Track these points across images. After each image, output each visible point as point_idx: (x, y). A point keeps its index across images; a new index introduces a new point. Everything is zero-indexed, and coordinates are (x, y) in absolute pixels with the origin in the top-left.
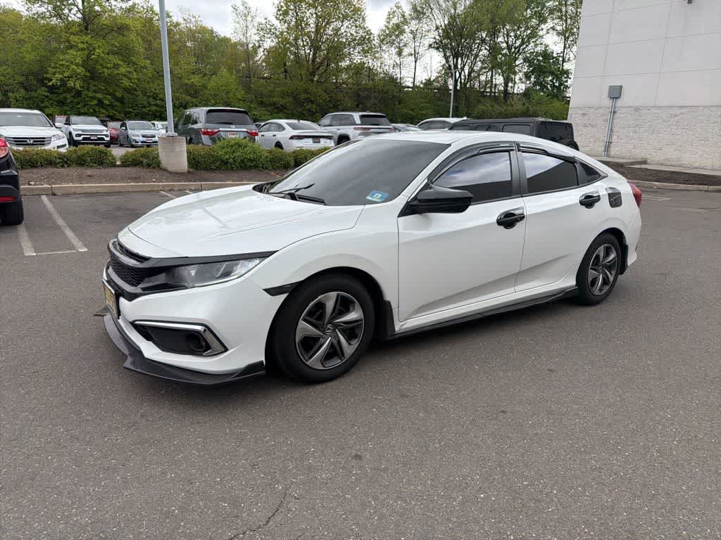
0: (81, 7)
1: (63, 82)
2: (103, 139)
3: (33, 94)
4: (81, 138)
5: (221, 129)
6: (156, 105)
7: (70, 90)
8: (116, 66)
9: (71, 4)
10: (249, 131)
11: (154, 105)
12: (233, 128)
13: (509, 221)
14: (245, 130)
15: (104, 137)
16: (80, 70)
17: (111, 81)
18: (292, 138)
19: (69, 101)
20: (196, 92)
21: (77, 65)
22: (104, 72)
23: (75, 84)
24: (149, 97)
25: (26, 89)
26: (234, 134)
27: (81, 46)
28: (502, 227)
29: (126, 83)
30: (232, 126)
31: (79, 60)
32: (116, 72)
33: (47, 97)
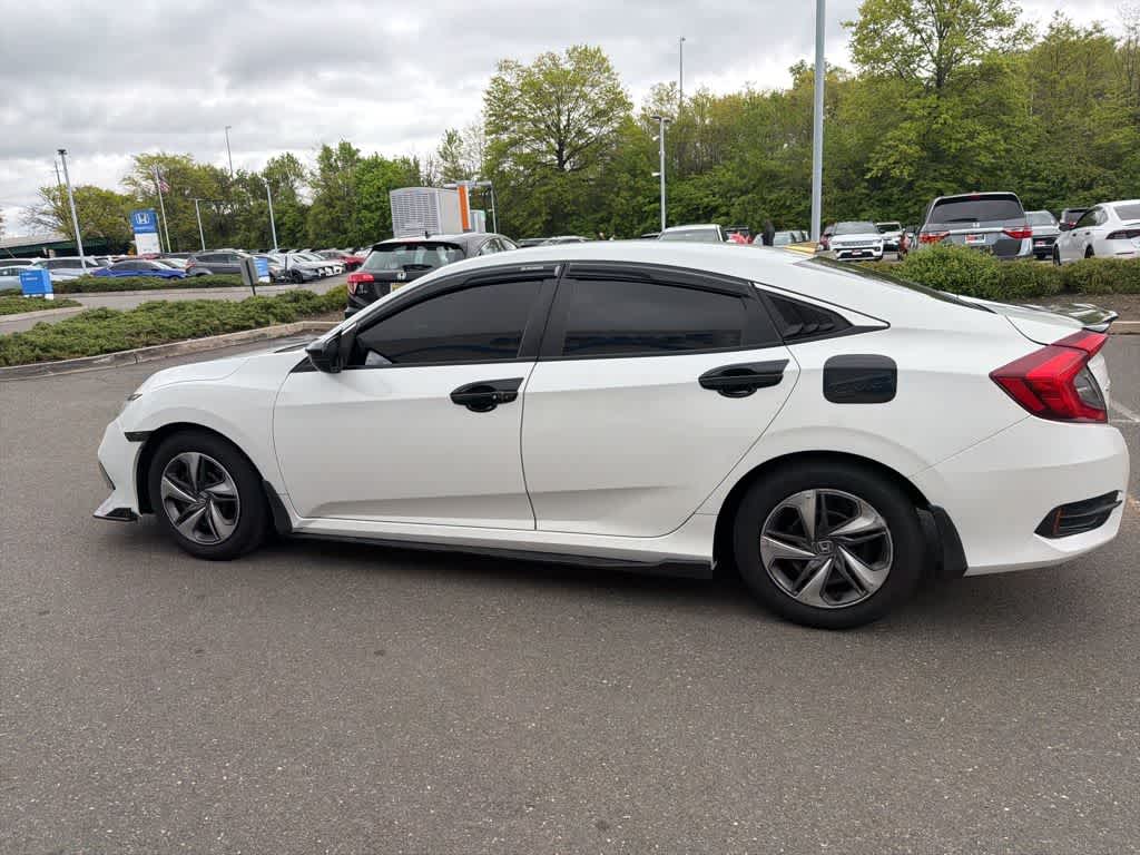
0: (935, 55)
1: (886, 171)
2: (870, 254)
3: (850, 194)
4: (839, 255)
5: (951, 232)
6: (1035, 191)
7: (898, 181)
8: (971, 136)
9: (925, 53)
10: (1009, 230)
11: (1030, 190)
12: (976, 227)
13: (479, 398)
14: (1001, 229)
15: (872, 251)
16: (913, 150)
17: (960, 159)
18: (1112, 236)
19: (896, 197)
20: (1119, 158)
21: (908, 143)
22: (950, 147)
23: (902, 172)
24: (1023, 177)
25: (843, 188)
26: (976, 238)
27: (919, 113)
28: (463, 408)
29: (985, 159)
30: (974, 224)
31: (913, 135)
32: (970, 144)
33: (868, 195)
